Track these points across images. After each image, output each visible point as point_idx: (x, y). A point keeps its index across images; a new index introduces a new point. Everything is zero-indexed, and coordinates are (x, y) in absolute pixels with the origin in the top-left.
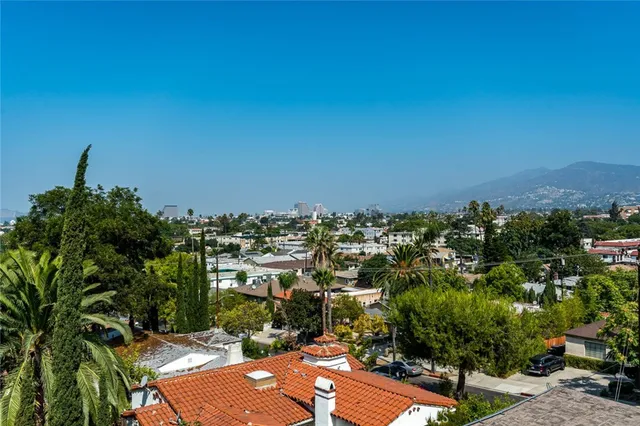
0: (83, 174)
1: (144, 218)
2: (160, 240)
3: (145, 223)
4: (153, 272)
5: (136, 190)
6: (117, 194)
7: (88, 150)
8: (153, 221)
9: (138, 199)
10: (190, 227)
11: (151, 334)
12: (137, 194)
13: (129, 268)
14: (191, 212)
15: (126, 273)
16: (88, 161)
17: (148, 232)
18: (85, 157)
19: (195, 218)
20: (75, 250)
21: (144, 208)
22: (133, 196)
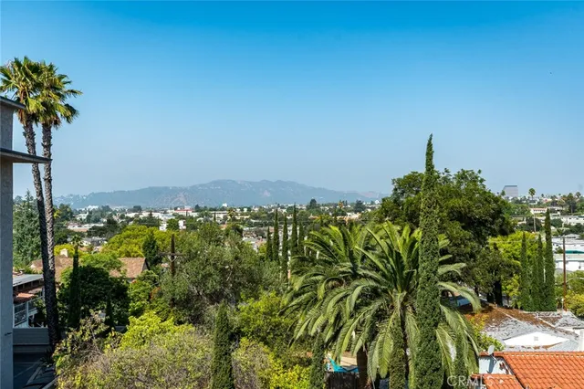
0: (431, 159)
1: (488, 198)
2: (504, 219)
3: (489, 202)
4: (496, 248)
5: (480, 172)
6: (463, 176)
7: (431, 139)
8: (496, 200)
9: (482, 181)
10: (531, 206)
11: (495, 306)
12: (481, 176)
13: (475, 244)
14: (532, 192)
15: (472, 248)
16: (434, 149)
17: (492, 211)
18: (430, 145)
19: (537, 197)
20: (431, 224)
21: (487, 189)
22: (477, 178)
